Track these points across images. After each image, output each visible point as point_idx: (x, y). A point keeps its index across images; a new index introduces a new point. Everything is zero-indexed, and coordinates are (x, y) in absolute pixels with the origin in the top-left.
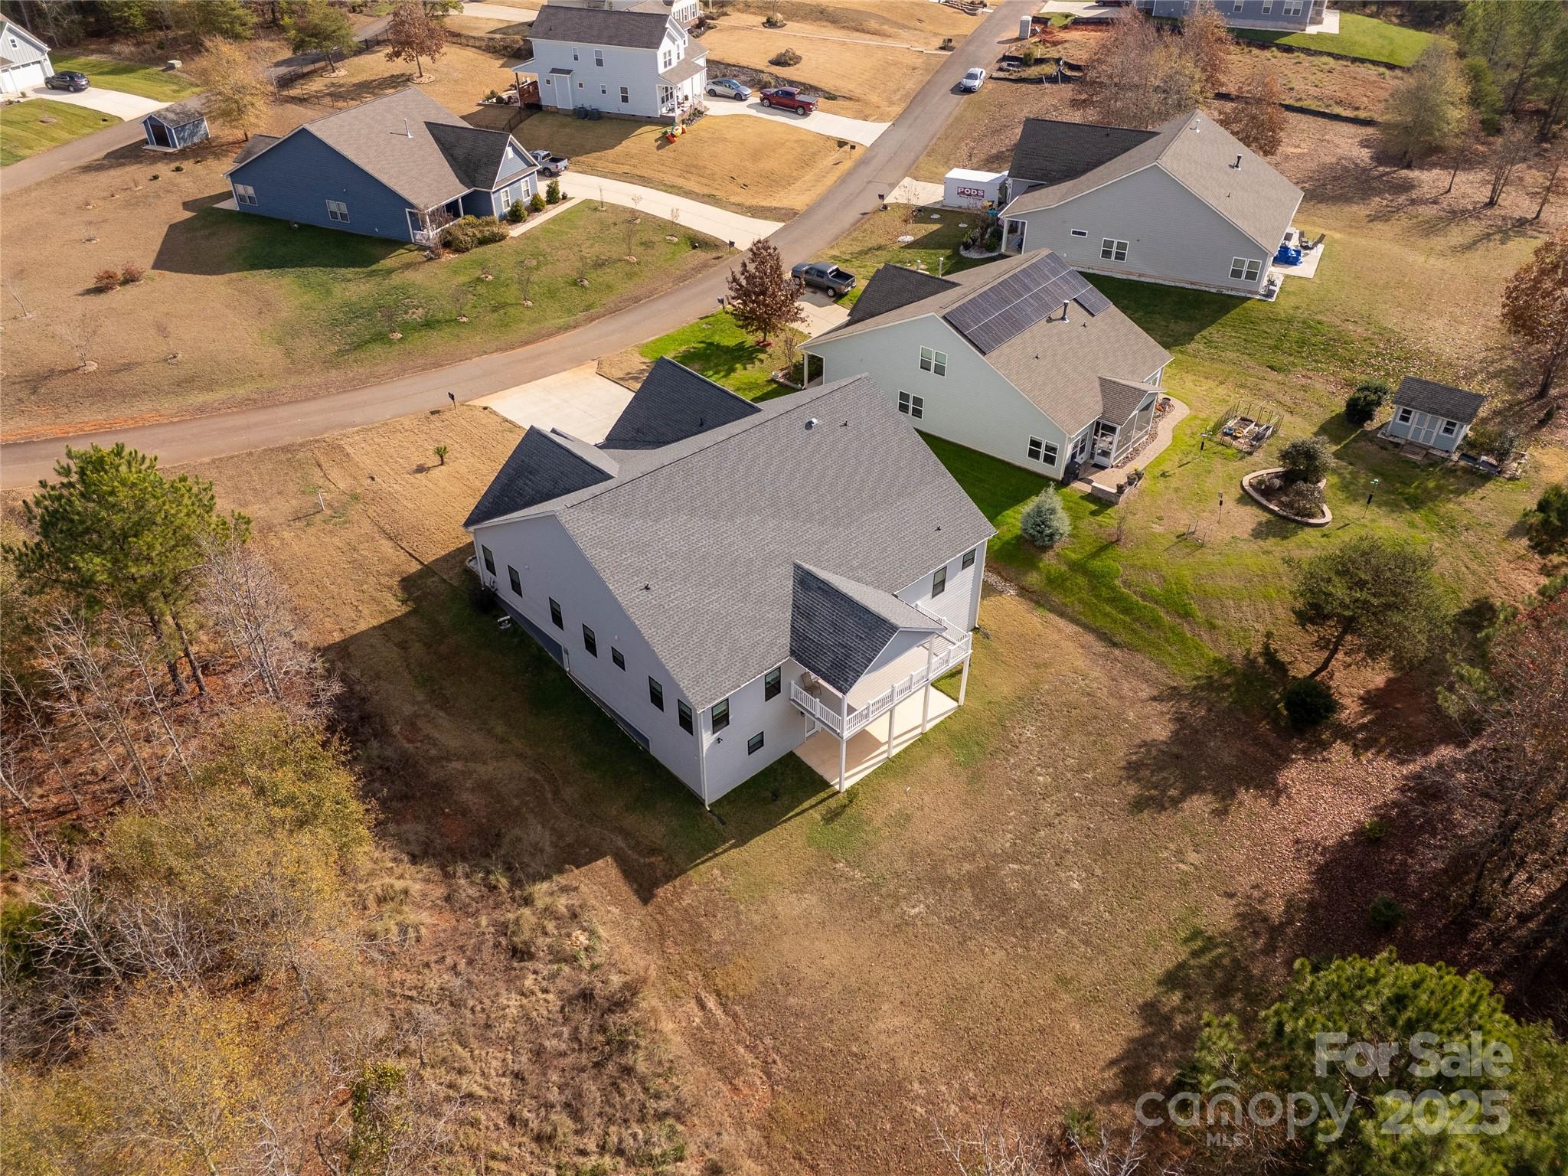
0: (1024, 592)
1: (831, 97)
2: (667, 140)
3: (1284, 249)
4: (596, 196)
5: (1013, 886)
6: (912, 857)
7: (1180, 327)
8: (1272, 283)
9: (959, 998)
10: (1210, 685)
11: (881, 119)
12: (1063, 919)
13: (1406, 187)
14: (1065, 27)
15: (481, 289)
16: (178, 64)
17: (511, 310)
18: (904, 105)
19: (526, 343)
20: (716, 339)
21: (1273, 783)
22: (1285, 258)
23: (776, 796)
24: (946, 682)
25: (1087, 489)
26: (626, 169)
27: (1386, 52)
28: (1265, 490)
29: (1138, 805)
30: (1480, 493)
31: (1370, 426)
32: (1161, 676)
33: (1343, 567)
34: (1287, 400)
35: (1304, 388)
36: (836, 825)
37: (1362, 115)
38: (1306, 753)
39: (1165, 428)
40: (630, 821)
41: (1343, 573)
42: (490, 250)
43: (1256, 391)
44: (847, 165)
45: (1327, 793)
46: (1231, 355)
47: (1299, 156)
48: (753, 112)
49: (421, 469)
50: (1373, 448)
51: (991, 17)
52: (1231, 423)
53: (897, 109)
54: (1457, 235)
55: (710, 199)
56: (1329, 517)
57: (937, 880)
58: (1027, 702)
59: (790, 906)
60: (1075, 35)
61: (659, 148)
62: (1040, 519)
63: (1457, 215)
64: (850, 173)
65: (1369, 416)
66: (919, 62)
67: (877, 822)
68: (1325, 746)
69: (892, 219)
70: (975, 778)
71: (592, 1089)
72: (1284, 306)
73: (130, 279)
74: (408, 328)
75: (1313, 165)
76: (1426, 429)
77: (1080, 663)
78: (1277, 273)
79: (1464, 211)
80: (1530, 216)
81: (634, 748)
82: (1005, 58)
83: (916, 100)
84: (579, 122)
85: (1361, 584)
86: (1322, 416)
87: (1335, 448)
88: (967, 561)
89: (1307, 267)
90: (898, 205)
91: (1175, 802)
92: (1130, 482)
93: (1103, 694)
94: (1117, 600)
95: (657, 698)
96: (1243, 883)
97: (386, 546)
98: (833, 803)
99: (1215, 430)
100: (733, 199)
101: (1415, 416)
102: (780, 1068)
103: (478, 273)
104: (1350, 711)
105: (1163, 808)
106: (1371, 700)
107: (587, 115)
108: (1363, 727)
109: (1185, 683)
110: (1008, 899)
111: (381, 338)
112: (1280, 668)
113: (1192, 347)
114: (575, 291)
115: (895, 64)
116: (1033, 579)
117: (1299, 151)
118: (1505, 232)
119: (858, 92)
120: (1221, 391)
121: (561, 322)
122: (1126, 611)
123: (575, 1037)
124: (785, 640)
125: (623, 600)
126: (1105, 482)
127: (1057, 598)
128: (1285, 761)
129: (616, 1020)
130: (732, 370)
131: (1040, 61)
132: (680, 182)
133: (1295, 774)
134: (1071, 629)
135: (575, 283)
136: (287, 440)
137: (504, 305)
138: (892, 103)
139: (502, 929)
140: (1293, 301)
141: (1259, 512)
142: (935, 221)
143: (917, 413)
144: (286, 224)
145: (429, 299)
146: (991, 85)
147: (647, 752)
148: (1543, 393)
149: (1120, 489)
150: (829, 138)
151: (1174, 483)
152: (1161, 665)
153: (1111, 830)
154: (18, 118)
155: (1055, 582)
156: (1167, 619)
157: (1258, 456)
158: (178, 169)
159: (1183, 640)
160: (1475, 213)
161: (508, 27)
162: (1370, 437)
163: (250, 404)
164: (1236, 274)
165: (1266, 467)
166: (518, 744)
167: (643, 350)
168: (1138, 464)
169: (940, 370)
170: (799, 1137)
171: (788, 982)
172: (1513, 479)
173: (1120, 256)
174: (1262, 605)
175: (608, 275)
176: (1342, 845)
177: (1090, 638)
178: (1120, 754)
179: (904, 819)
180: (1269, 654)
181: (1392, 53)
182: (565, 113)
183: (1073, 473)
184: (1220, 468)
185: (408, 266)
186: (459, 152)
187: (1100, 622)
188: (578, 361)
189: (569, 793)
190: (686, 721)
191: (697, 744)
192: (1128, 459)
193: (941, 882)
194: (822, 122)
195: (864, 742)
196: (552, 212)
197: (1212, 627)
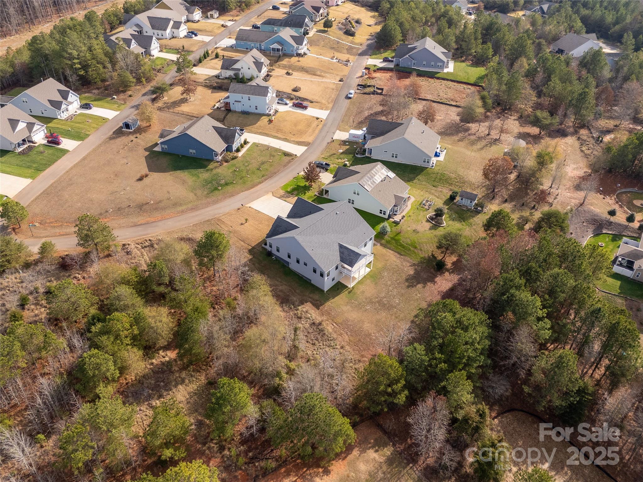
0: (381, 245)
1: (312, 102)
2: (270, 121)
3: (436, 153)
4: (257, 141)
5: (386, 302)
6: (366, 299)
7: (411, 176)
8: (433, 163)
9: (378, 321)
10: (421, 262)
11: (326, 109)
12: (395, 307)
13: (467, 130)
14: (375, 71)
15: (236, 173)
16: (115, 97)
17: (245, 178)
18: (333, 104)
19: (252, 188)
20: (299, 184)
21: (434, 281)
22: (437, 155)
23: (338, 289)
24: (368, 265)
25: (393, 220)
26: (261, 131)
27: (466, 78)
28: (432, 218)
29: (408, 287)
30: (478, 216)
31: (455, 201)
32: (411, 261)
33: (445, 237)
34: (437, 195)
35: (441, 191)
36: (351, 294)
37: (458, 104)
38: (440, 274)
39: (409, 203)
40: (311, 295)
41: (445, 238)
42: (234, 161)
43: (430, 193)
44: (320, 126)
45: (444, 282)
46: (424, 183)
47: (441, 120)
48: (291, 109)
49: (242, 224)
50: (455, 206)
51: (353, 66)
52: (424, 202)
53: (331, 105)
54: (479, 145)
55: (286, 140)
56: (445, 224)
57: (371, 302)
58: (385, 268)
59: (345, 308)
60: (378, 75)
61: (269, 124)
62: (384, 228)
63: (480, 139)
64: (322, 129)
65: (455, 199)
66: (334, 87)
67: (358, 293)
68: (444, 273)
69: (336, 145)
70: (376, 284)
71: (319, 337)
72: (436, 169)
73: (147, 176)
74: (221, 185)
75: (444, 123)
76: (466, 202)
77: (395, 259)
78: (434, 160)
79: (482, 137)
80: (498, 138)
81: (308, 282)
82: (359, 85)
83: (335, 101)
84: (243, 116)
85: (448, 240)
86: (445, 199)
87: (447, 207)
88: (371, 239)
89: (441, 158)
90: (336, 140)
91: (415, 286)
92: (402, 218)
93: (400, 265)
94: (401, 245)
95: (315, 271)
96: (428, 299)
97: (242, 243)
98: (349, 290)
99: (420, 204)
100: (292, 139)
101: (464, 199)
102: (349, 333)
103: (234, 168)
104: (449, 265)
105: (413, 287)
106: (454, 263)
107: (245, 113)
108: (451, 269)
109: (416, 262)
110: (385, 305)
111: (216, 189)
112: (435, 258)
113: (414, 181)
114: (259, 171)
115: (328, 88)
116: (383, 241)
117: (441, 118)
118: (491, 144)
119: (319, 100)
120: (422, 193)
121: (258, 181)
122: (403, 248)
123: (313, 329)
124: (339, 258)
125: (309, 252)
126: (397, 218)
127: (389, 246)
128: (436, 276)
129: (320, 327)
130: (305, 193)
131: (369, 86)
132: (276, 135)
133: (438, 279)
134: (392, 252)
135: (258, 169)
136: (207, 219)
137: (243, 177)
138: (329, 103)
139: (295, 314)
140: (438, 168)
141: (430, 223)
142: (347, 145)
143: (353, 203)
144: (178, 155)
145: (225, 177)
146: (356, 96)
147: (310, 283)
148: (494, 191)
149: (400, 220)
150: (314, 117)
151: (412, 218)
152: (411, 259)
153: (403, 291)
154: (80, 121)
155: (388, 242)
156: (412, 249)
157: (430, 210)
158: (137, 137)
159: (415, 253)
160: (483, 138)
161: (209, 78)
162: (455, 204)
163: (193, 209)
164: (424, 162)
165: (431, 213)
166: (285, 283)
167: (282, 188)
168: (404, 214)
169: (358, 194)
170: (355, 343)
171: (348, 320)
172: (485, 213)
173: (396, 157)
174: (431, 245)
175: (265, 166)
176: (447, 291)
177: (396, 254)
178: (404, 277)
179: (363, 292)
180: (433, 255)
181: (468, 78)
182: (239, 113)
183: (390, 217)
184: (422, 213)
185: (216, 167)
186: (223, 134)
187: (398, 250)
188: (267, 192)
189: (297, 291)
190: (322, 275)
191: (324, 280)
192: (401, 212)
193: (372, 302)
194: (311, 112)
195: (354, 278)
196: (246, 147)
197: (421, 250)
